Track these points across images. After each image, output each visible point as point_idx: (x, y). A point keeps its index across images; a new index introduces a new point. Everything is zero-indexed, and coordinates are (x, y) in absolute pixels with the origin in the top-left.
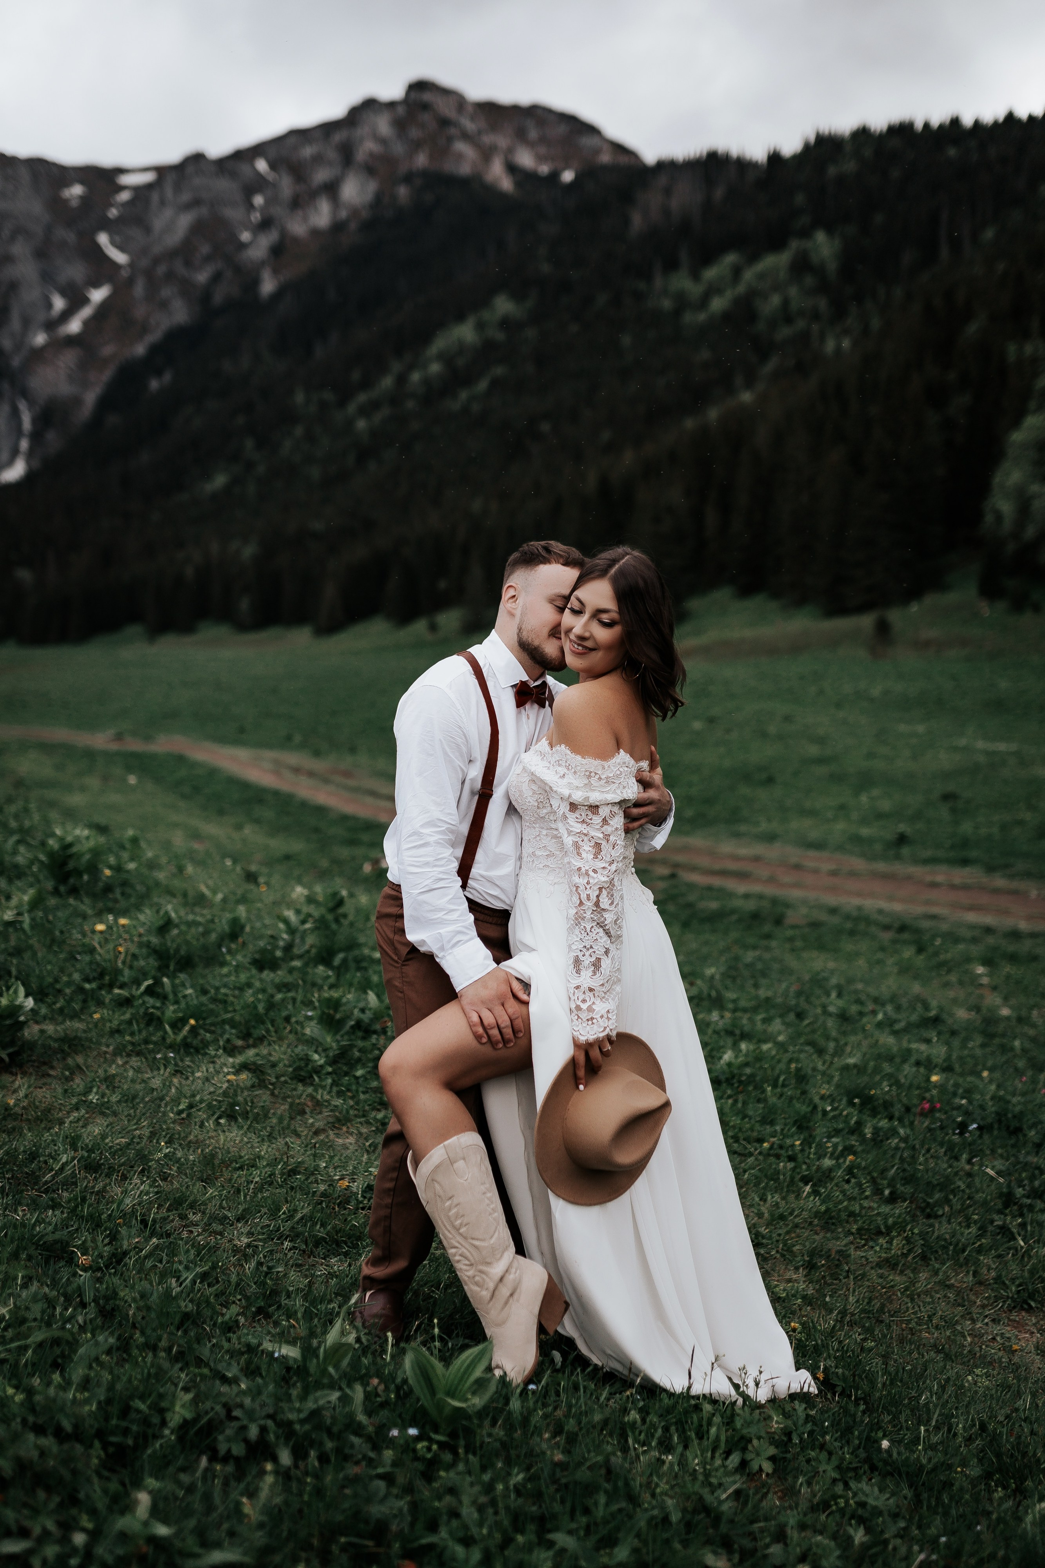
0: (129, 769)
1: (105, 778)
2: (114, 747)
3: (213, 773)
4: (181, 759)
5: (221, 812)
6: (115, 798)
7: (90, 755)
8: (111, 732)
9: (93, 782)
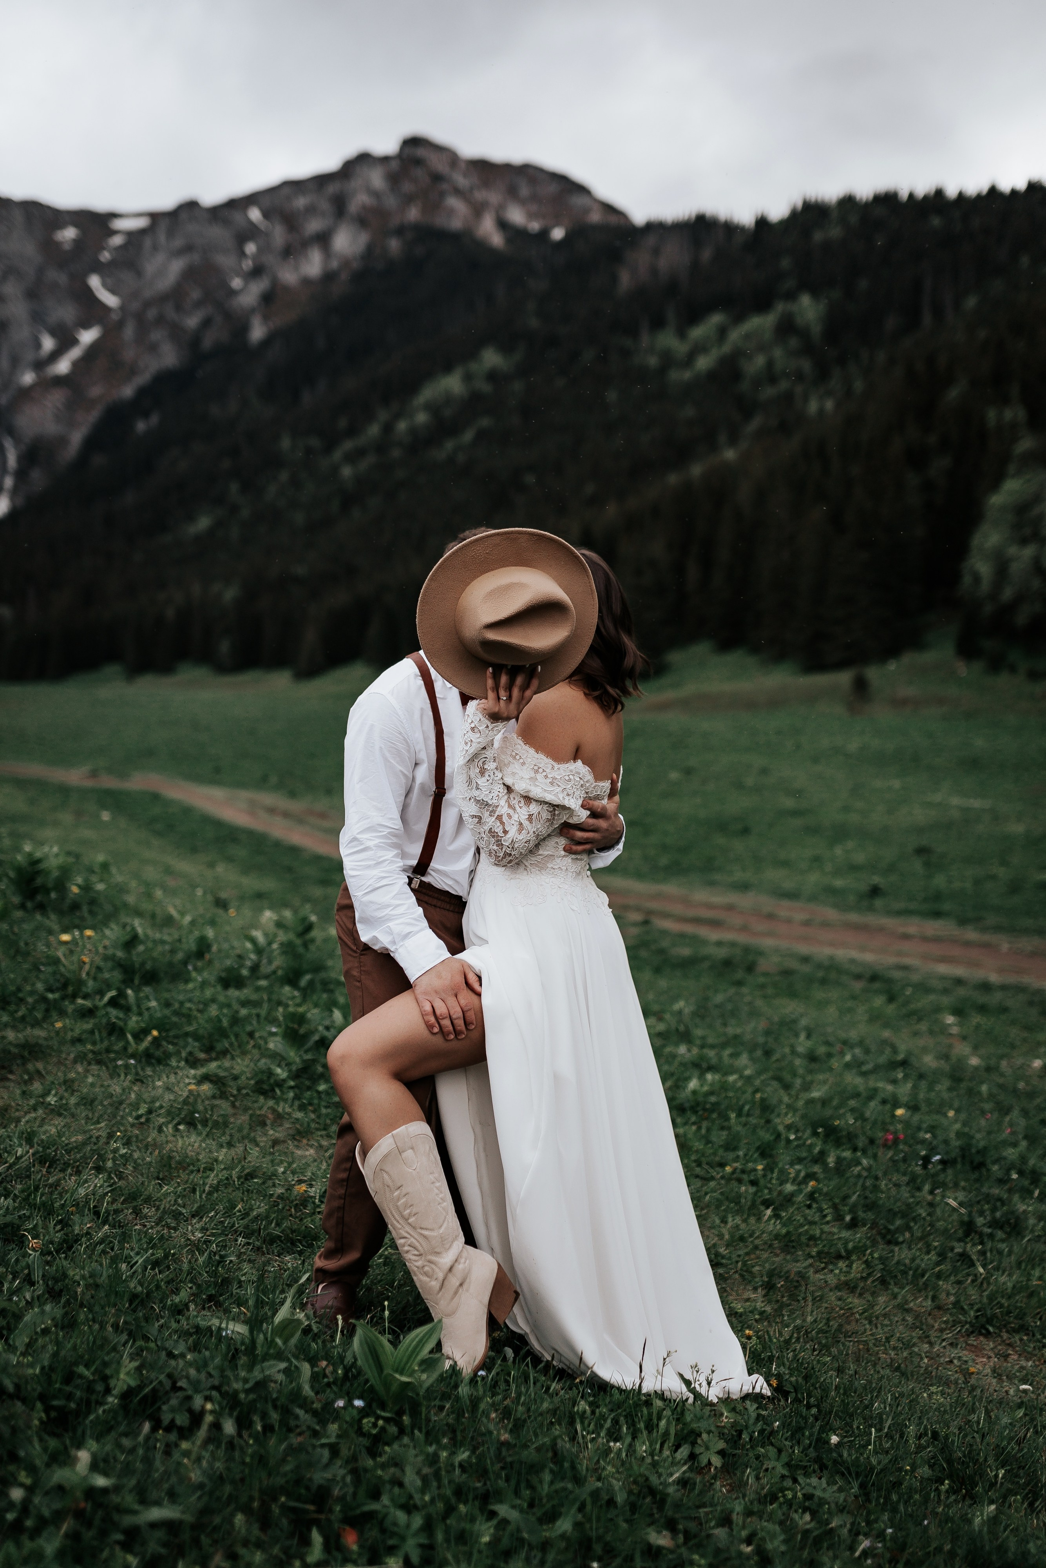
0: (104, 807)
1: (79, 814)
2: (89, 784)
3: (187, 811)
4: (156, 797)
5: (194, 850)
6: (87, 833)
7: (64, 791)
8: (85, 769)
9: (67, 818)
